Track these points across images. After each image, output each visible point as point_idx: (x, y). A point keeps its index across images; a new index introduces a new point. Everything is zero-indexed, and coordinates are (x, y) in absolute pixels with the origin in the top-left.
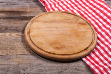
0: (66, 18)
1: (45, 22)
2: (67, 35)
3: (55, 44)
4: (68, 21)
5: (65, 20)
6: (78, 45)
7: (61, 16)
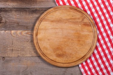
0: (73, 16)
1: (52, 21)
2: (69, 39)
3: (58, 50)
4: (74, 21)
5: (71, 19)
6: (77, 52)
7: (68, 13)
